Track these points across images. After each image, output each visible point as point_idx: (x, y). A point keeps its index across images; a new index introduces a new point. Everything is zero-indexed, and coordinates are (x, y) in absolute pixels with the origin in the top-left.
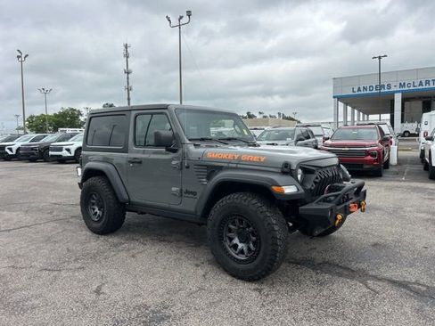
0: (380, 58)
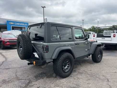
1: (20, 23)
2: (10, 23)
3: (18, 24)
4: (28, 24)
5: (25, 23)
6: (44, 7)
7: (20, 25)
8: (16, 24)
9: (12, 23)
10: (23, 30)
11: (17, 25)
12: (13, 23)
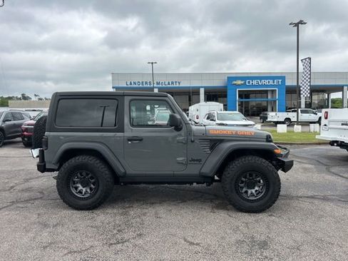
0: (152, 63)
1: (261, 78)
2: (235, 82)
3: (255, 82)
4: (283, 78)
5: (273, 78)
6: (299, 23)
7: (259, 86)
8: (249, 82)
9: (239, 82)
10: (269, 97)
11: (253, 86)
12: (242, 82)
